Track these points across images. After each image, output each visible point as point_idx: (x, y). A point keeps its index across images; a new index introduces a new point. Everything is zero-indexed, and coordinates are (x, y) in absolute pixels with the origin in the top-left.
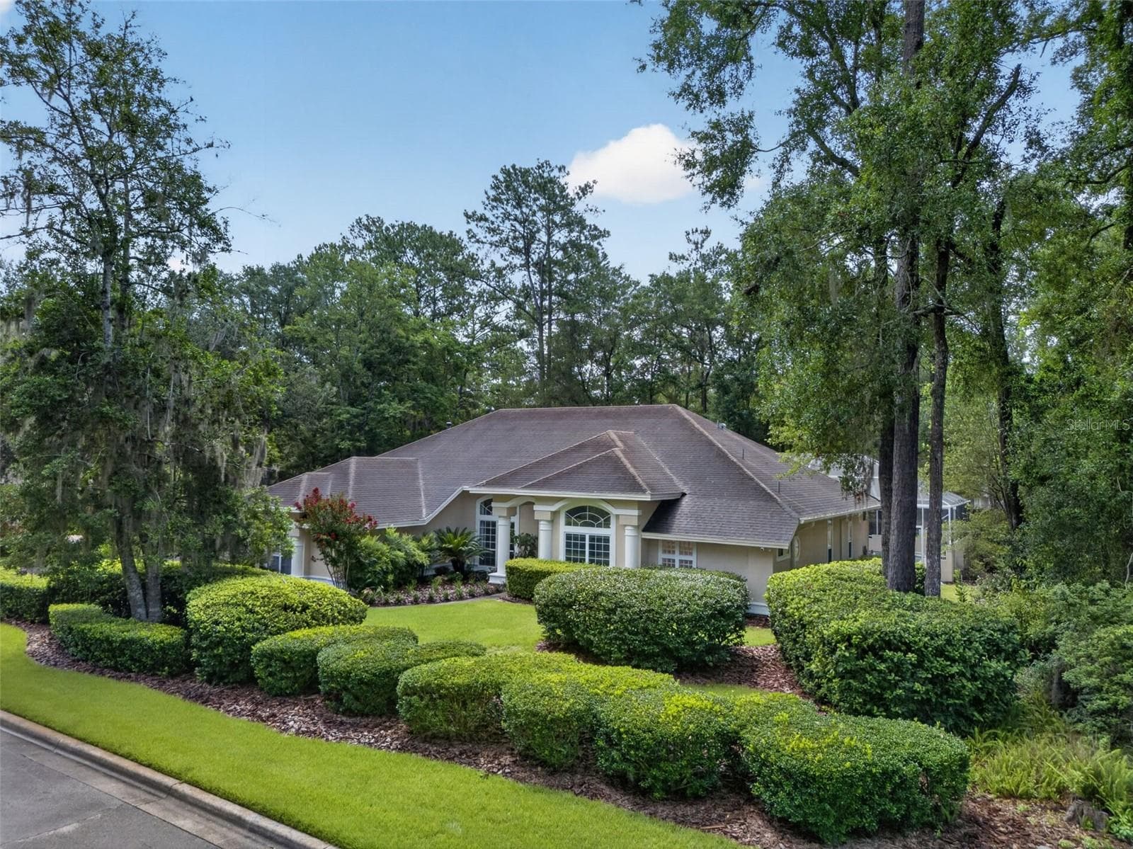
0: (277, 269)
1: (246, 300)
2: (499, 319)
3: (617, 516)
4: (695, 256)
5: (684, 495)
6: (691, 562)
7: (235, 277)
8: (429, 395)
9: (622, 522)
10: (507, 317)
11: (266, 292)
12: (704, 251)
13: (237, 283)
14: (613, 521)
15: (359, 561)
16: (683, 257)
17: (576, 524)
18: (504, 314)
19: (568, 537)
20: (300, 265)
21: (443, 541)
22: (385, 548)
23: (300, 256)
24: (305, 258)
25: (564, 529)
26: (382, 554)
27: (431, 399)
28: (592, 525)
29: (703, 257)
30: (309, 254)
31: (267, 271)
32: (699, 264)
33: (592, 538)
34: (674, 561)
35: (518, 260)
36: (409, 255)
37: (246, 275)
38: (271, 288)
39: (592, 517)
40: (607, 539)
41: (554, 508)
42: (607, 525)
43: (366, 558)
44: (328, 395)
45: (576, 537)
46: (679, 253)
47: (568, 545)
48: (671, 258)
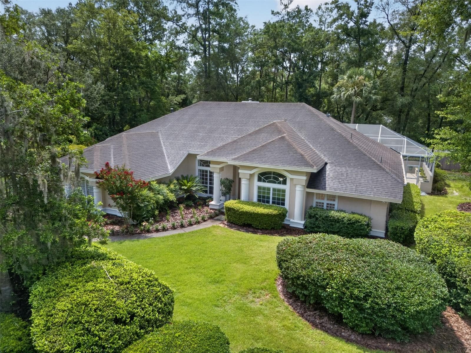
0: (60, 11)
1: (44, 28)
2: (179, 43)
3: (292, 179)
4: (284, 12)
5: (326, 164)
6: (334, 205)
7: (35, 15)
8: (150, 86)
9: (295, 182)
10: (184, 42)
11: (54, 25)
12: (288, 10)
13: (37, 18)
14: (288, 181)
15: (139, 206)
16: (278, 13)
17: (264, 181)
18: (182, 41)
19: (259, 188)
20: (72, 9)
21: (181, 185)
22: (151, 194)
23: (70, 4)
24: (74, 5)
25: (257, 184)
26: (150, 198)
27: (151, 88)
28: (275, 183)
29: (288, 13)
30: (76, 3)
31: (54, 11)
32: (286, 17)
33: (274, 190)
34: (323, 203)
35: (192, 11)
36: (131, 5)
37: (42, 13)
38: (57, 22)
39: (274, 178)
40: (284, 191)
41: (252, 172)
42: (284, 182)
43: (142, 203)
44: (100, 89)
45: (264, 188)
46: (275, 11)
47: (259, 192)
48: (272, 14)
